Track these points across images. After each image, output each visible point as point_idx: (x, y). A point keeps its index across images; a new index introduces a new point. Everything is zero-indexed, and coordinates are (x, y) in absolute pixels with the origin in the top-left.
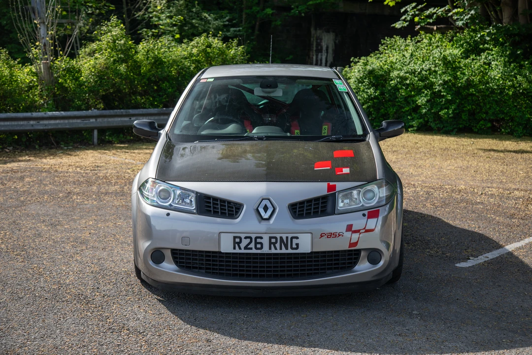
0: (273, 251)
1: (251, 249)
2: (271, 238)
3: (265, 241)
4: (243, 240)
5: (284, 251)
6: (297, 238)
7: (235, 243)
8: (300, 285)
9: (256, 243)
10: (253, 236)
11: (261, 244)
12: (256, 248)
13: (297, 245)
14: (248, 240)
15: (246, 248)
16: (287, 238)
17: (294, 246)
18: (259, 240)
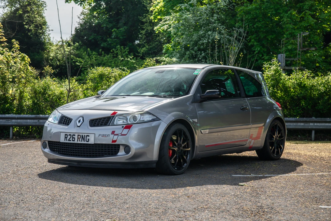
0: (79, 142)
1: (70, 141)
2: (78, 135)
3: (76, 137)
4: (68, 136)
5: (83, 142)
6: (89, 136)
7: (65, 137)
8: (90, 160)
9: (73, 138)
10: (72, 134)
11: (74, 138)
12: (73, 141)
13: (89, 139)
14: (70, 136)
15: (69, 140)
16: (85, 136)
17: (87, 140)
18: (74, 136)
